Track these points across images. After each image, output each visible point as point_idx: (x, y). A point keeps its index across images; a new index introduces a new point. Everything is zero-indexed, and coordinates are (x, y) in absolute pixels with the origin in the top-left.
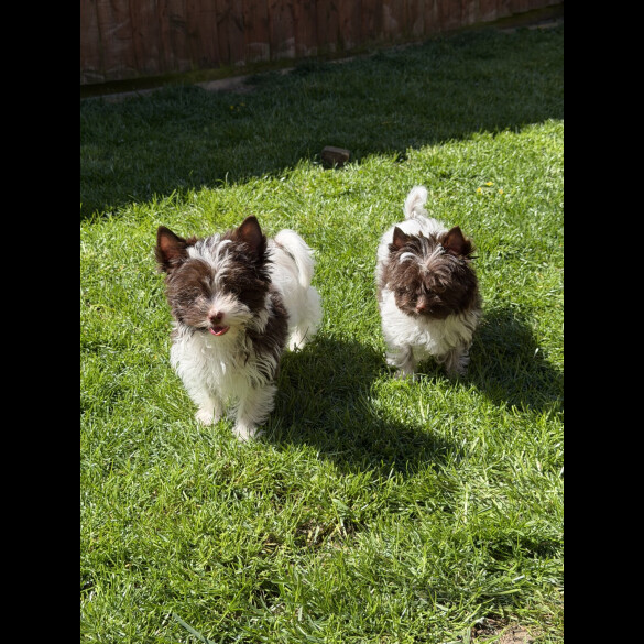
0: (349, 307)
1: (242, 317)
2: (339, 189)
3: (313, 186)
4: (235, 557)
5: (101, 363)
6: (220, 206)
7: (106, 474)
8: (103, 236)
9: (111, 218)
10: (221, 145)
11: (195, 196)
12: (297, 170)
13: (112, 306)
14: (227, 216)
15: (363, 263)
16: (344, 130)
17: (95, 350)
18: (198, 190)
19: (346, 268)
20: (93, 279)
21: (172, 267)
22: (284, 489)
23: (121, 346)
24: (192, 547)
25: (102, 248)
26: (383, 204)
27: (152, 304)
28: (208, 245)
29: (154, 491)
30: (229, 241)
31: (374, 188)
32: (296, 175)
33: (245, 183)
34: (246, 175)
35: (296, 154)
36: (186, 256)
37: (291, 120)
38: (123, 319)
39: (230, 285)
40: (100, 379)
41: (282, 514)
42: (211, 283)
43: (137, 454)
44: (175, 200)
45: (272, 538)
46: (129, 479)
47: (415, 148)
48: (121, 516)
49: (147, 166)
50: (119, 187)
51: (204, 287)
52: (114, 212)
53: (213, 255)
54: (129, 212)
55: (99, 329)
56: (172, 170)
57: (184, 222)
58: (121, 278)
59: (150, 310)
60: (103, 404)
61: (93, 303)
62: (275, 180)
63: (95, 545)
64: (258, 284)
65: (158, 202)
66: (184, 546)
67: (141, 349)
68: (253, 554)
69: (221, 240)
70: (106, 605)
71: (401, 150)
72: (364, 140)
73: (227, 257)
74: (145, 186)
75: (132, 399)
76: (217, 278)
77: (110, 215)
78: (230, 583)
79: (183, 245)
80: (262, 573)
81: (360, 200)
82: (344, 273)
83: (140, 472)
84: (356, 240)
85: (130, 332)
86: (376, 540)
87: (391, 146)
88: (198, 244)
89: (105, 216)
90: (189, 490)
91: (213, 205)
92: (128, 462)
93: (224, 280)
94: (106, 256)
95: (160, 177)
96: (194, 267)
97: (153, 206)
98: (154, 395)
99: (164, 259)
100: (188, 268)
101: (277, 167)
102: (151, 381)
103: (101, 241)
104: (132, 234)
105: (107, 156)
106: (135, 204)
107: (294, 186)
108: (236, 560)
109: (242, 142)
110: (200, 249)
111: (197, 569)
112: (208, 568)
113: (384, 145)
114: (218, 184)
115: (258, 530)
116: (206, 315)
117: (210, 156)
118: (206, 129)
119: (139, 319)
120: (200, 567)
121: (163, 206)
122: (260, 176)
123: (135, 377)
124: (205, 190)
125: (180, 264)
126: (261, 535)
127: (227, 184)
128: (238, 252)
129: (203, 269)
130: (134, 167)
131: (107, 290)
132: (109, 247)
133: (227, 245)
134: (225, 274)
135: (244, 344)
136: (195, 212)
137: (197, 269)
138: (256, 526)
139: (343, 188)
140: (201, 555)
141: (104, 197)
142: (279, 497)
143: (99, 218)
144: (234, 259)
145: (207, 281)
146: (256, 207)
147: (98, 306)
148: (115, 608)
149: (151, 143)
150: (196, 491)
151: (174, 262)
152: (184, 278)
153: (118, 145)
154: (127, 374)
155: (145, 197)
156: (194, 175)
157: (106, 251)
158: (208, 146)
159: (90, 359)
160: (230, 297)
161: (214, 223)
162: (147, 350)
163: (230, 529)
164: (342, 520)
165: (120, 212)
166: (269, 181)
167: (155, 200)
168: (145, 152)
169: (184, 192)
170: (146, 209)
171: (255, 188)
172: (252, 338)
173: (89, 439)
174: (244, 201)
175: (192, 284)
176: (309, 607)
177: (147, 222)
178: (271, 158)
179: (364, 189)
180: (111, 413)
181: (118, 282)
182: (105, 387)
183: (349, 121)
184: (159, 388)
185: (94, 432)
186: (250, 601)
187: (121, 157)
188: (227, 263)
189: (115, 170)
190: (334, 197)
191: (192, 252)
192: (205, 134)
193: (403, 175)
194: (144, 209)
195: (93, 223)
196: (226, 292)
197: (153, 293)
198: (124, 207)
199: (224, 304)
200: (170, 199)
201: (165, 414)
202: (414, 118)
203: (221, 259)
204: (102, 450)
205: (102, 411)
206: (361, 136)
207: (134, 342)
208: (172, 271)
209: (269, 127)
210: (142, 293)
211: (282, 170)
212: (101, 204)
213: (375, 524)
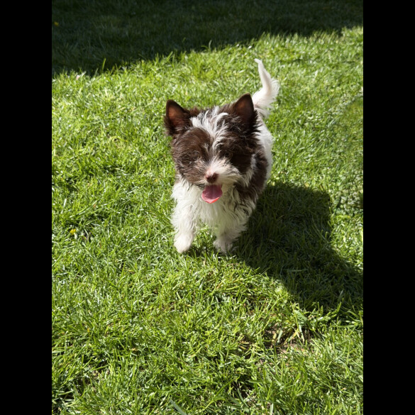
0: (302, 151)
1: (232, 177)
2: (293, 56)
3: (272, 54)
4: (218, 353)
5: (116, 182)
6: (204, 66)
7: (119, 272)
8: (120, 84)
9: (125, 71)
10: (205, 20)
11: (186, 57)
12: (260, 41)
13: (125, 138)
14: (209, 73)
15: (311, 116)
16: (294, 12)
17: (113, 172)
18: (189, 53)
19: (299, 119)
20: (112, 116)
21: (177, 133)
22: (254, 296)
23: (132, 170)
24: (184, 340)
25: (119, 93)
26: (325, 70)
27: (154, 139)
28: (209, 116)
29: (155, 289)
30: (226, 114)
31: (319, 57)
32: (260, 45)
33: (222, 49)
34: (223, 43)
35: (260, 29)
36: (190, 124)
37: (255, 3)
38: (133, 148)
39: (224, 152)
40: (117, 195)
41: (253, 318)
42: (209, 148)
43: (142, 258)
44: (171, 60)
45: (246, 338)
46: (136, 277)
47: (348, 28)
48: (130, 309)
49: (152, 33)
50: (132, 48)
51: (203, 151)
52: (128, 66)
53: (212, 126)
54: (138, 67)
55: (116, 156)
56: (169, 36)
57: (178, 76)
58: (132, 117)
59: (152, 143)
60: (117, 214)
61: (112, 135)
62: (244, 48)
63: (109, 330)
64: (247, 150)
65: (160, 60)
66: (178, 340)
67: (146, 173)
68: (231, 352)
69: (220, 112)
70: (117, 384)
71: (337, 29)
72: (309, 20)
73: (224, 127)
74: (151, 48)
75: (139, 213)
76: (215, 145)
77: (125, 69)
78: (214, 375)
79: (187, 115)
80: (239, 369)
81: (308, 66)
82: (297, 123)
83: (144, 272)
84: (307, 98)
85: (138, 160)
86: (330, 347)
87: (330, 26)
88: (200, 115)
89: (121, 69)
90: (182, 291)
91: (199, 65)
92: (135, 264)
93: (220, 147)
94: (122, 100)
95: (161, 42)
96: (195, 134)
97: (156, 63)
98: (155, 210)
99: (171, 125)
100: (190, 134)
101: (246, 38)
102: (153, 199)
103: (119, 88)
104: (140, 84)
105: (123, 25)
106: (143, 61)
107: (258, 53)
108: (218, 357)
109: (220, 18)
110: (201, 119)
111: (187, 360)
112: (196, 359)
113: (325, 25)
114: (203, 49)
115: (235, 331)
116: (204, 175)
117: (197, 27)
118: (193, 8)
119: (144, 149)
120: (190, 358)
121: (163, 64)
122: (233, 44)
123: (141, 194)
124: (193, 53)
125: (184, 131)
126: (237, 334)
127: (210, 49)
128: (233, 124)
129: (203, 136)
130: (142, 33)
131: (122, 126)
132: (124, 93)
133: (224, 117)
134: (221, 141)
135: (232, 195)
136: (185, 69)
137: (199, 136)
138: (234, 326)
139: (295, 56)
140: (191, 349)
141: (121, 55)
142: (250, 302)
143: (117, 71)
144: (229, 129)
145: (206, 147)
146: (230, 68)
147: (115, 137)
148: (124, 387)
149: (155, 16)
150: (186, 293)
151: (178, 129)
152: (186, 142)
153: (131, 17)
154: (135, 191)
155: (150, 56)
156: (186, 41)
157: (122, 95)
158: (195, 20)
159: (109, 179)
160: (224, 161)
161: (199, 78)
162: (150, 174)
163: (213, 327)
164: (300, 327)
165: (132, 66)
166: (240, 49)
167: (157, 59)
168: (150, 22)
169: (178, 54)
170: (151, 65)
171: (230, 53)
172: (239, 191)
173: (107, 242)
174: (221, 63)
175: (194, 148)
176: (278, 404)
177: (151, 75)
178: (241, 31)
179: (310, 57)
180: (123, 222)
181: (130, 120)
182: (119, 201)
183: (298, 6)
184: (159, 204)
185: (111, 238)
186: (229, 392)
187: (133, 26)
188: (223, 133)
189: (130, 35)
190: (288, 63)
191: (195, 121)
192: (193, 11)
193: (340, 48)
194: (149, 66)
195: (112, 74)
196: (221, 157)
197: (155, 130)
198: (135, 63)
199: (218, 167)
200: (168, 58)
201: (162, 227)
202: (346, 6)
203: (218, 129)
204: (116, 252)
205: (117, 221)
206: (308, 17)
207: (141, 168)
208: (178, 136)
209: (239, 7)
210: (147, 130)
211: (250, 41)
212: (119, 60)
213: (329, 335)
